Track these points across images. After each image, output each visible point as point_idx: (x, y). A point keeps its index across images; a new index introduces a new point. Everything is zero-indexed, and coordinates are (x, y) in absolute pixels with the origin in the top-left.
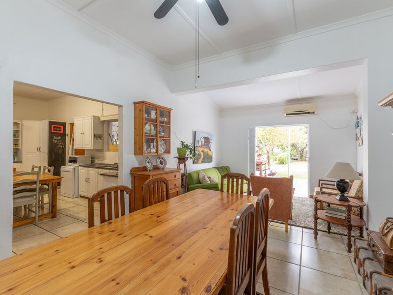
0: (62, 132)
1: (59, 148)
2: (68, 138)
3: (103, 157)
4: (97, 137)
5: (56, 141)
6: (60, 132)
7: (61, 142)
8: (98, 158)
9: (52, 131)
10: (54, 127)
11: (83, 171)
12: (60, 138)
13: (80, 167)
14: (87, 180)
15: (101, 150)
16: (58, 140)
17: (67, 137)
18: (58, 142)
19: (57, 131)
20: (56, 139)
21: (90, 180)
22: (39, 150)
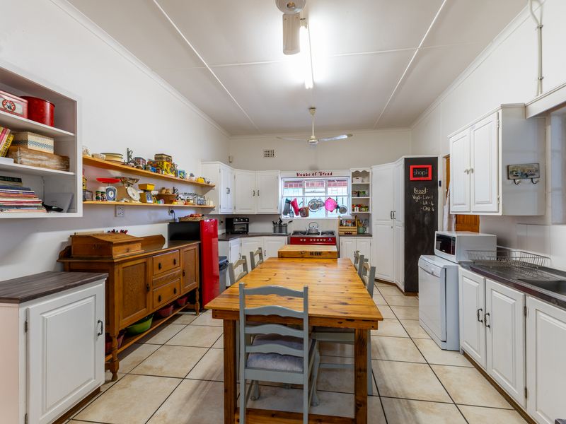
0: (430, 178)
1: (425, 212)
2: (441, 190)
3: (543, 245)
4: (516, 174)
5: (418, 198)
6: (427, 178)
7: (429, 201)
8: (521, 244)
9: (412, 178)
10: (414, 169)
11: (470, 282)
12: (425, 192)
13: (460, 268)
14: (484, 318)
15: (537, 220)
16: (421, 195)
17: (439, 187)
18: (421, 200)
19: (420, 176)
20: (418, 193)
21: (494, 320)
22: (392, 215)
